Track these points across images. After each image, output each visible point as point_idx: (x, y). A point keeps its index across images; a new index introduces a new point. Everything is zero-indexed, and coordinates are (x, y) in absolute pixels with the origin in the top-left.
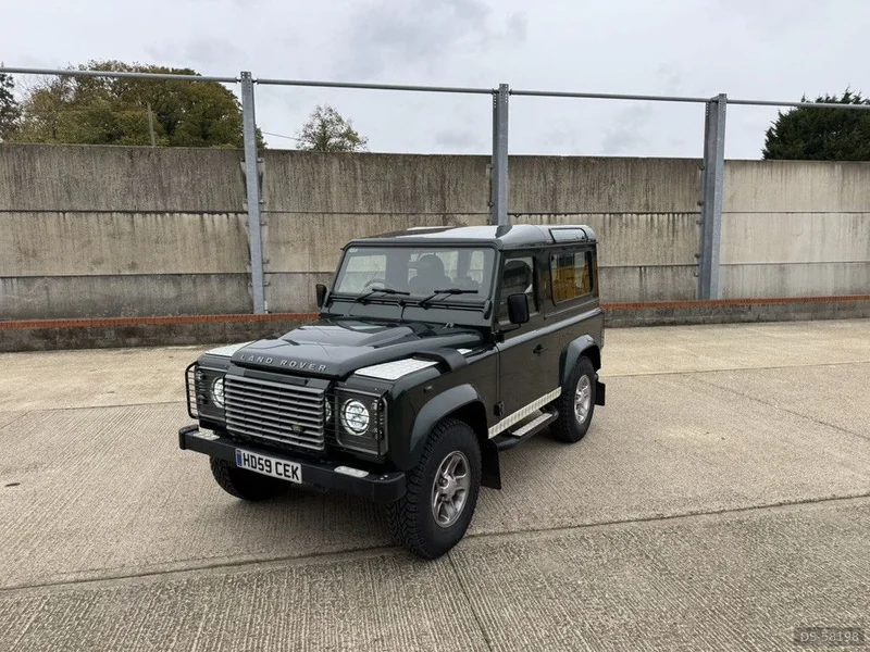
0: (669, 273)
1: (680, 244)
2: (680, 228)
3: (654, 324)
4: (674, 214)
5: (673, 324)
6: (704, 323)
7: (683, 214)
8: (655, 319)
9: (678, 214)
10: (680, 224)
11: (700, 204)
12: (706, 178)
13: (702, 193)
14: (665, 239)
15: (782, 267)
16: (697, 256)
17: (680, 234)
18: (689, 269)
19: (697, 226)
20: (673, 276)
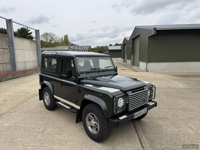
0: (5, 65)
1: (6, 57)
2: (5, 53)
3: (12, 79)
4: (3, 49)
5: (15, 78)
6: (21, 77)
7: (5, 49)
8: (12, 77)
9: (4, 49)
10: (5, 52)
11: (8, 47)
12: (9, 40)
13: (8, 43)
14: (2, 56)
15: (25, 62)
16: (10, 60)
17: (5, 54)
18: (9, 63)
19: (9, 52)
20: (6, 66)
